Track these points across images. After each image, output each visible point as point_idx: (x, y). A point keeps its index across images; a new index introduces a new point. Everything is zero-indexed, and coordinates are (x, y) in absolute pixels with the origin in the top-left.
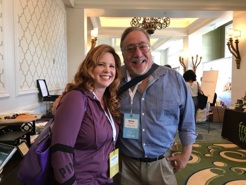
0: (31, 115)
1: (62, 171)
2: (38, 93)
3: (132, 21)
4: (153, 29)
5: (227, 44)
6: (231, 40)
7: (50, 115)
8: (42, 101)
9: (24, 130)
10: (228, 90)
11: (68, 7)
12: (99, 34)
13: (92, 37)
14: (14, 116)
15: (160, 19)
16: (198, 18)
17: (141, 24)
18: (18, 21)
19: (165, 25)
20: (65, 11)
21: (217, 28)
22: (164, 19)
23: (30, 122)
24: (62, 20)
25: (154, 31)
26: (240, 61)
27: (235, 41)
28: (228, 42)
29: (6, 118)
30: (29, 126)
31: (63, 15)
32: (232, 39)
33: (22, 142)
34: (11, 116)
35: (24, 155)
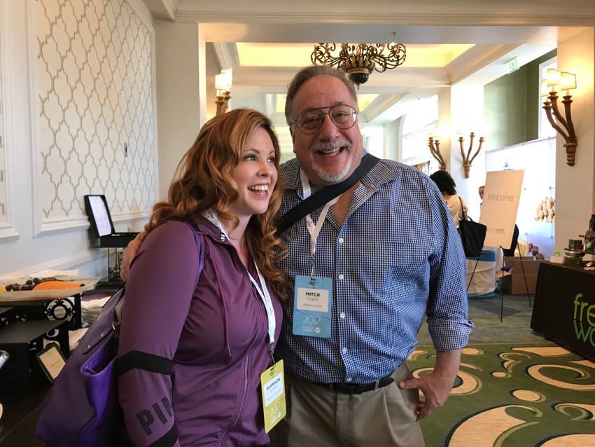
0: (72, 280)
1: (144, 417)
2: (88, 228)
3: (315, 53)
4: (366, 71)
5: (544, 107)
6: (553, 97)
7: (116, 281)
8: (97, 247)
9: (54, 317)
10: (547, 216)
11: (160, 18)
12: (234, 83)
13: (218, 91)
14: (29, 283)
15: (381, 48)
16: (474, 45)
17: (335, 59)
18: (38, 53)
19: (393, 61)
20: (151, 29)
21: (518, 68)
22: (390, 48)
23: (69, 298)
24: (144, 50)
25: (368, 75)
26: (575, 147)
27: (563, 100)
28: (545, 101)
29: (9, 288)
30: (65, 307)
31: (148, 38)
32: (557, 95)
33: (49, 346)
34: (23, 283)
35: (54, 377)
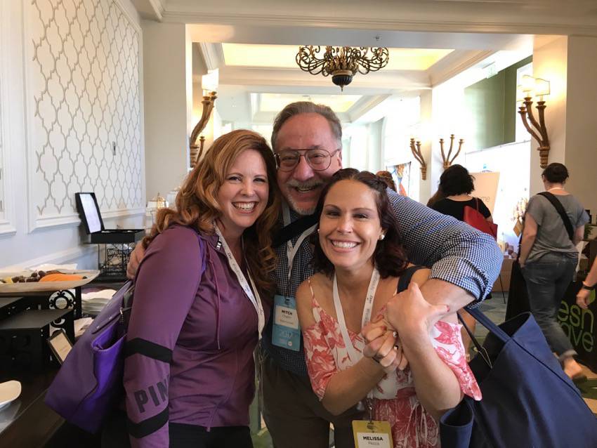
0: (74, 273)
1: (141, 396)
2: (78, 225)
3: (300, 54)
4: (350, 73)
5: (519, 112)
6: (528, 102)
8: (88, 243)
9: (56, 307)
12: (220, 82)
13: (204, 92)
14: (34, 275)
15: (365, 50)
16: (453, 50)
18: (33, 55)
20: (139, 28)
21: (497, 73)
22: (374, 51)
23: (70, 290)
25: (351, 77)
26: (548, 150)
28: (521, 106)
29: (16, 280)
30: (66, 298)
31: (135, 38)
32: (531, 100)
34: (28, 275)
35: (63, 359)
